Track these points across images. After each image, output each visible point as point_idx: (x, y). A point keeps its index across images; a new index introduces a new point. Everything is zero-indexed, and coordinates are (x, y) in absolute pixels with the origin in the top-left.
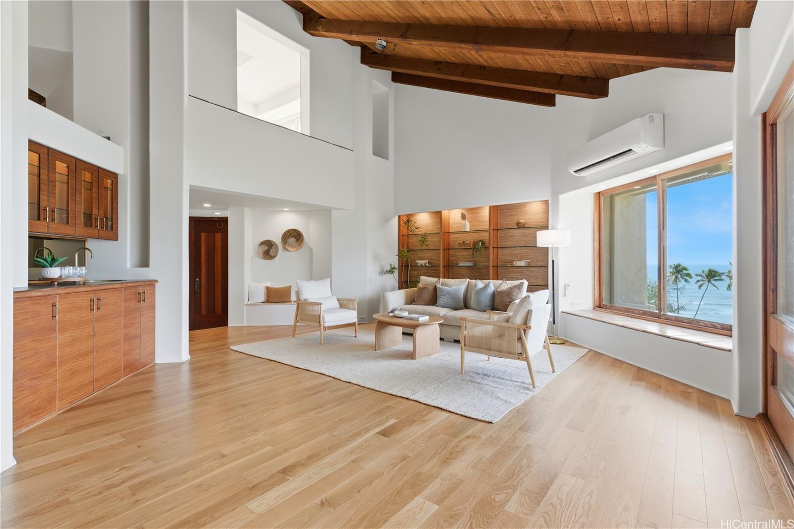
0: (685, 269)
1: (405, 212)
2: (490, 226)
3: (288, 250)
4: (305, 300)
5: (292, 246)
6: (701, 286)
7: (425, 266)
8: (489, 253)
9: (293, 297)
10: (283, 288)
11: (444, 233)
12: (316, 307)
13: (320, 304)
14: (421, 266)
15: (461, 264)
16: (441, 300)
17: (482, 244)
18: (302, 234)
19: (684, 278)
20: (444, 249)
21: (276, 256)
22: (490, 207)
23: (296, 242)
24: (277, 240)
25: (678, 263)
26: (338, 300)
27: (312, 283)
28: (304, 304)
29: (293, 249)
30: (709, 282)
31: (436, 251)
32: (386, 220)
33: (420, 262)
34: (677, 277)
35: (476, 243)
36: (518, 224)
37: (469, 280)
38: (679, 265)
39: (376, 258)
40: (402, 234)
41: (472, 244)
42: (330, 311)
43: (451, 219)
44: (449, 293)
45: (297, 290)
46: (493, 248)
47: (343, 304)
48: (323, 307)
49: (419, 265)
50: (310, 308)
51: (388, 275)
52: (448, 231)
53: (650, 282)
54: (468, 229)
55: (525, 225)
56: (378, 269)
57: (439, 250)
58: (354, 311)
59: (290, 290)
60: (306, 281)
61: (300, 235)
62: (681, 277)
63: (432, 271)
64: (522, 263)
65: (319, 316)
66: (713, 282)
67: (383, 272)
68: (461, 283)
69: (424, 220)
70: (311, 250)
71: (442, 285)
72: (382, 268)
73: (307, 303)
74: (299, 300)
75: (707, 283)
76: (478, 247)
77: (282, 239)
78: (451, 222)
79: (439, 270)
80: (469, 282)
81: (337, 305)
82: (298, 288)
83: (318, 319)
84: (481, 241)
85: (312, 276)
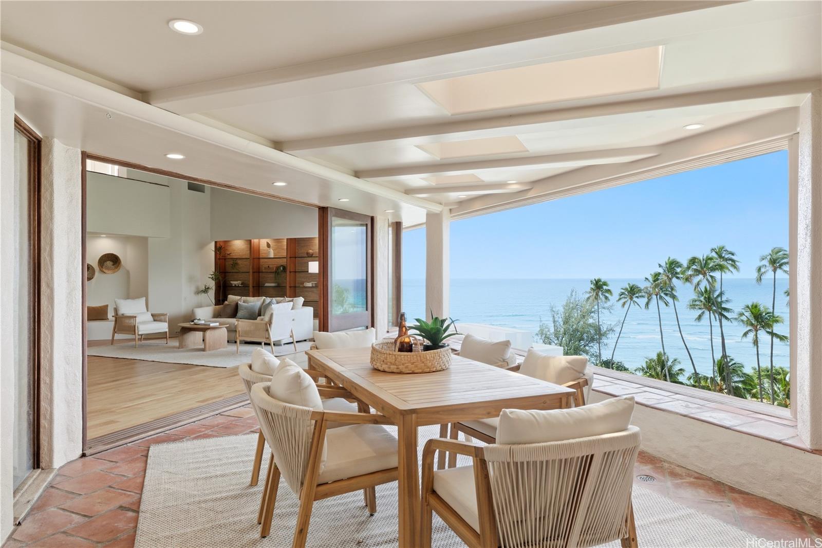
0: (605, 284)
1: (221, 239)
2: (287, 254)
3: (105, 272)
4: (123, 314)
5: (108, 269)
6: (624, 304)
7: (238, 286)
8: (287, 276)
9: (111, 314)
10: (100, 307)
11: (254, 258)
12: (132, 321)
13: (135, 317)
14: (235, 286)
15: (267, 285)
16: (240, 314)
17: (283, 268)
18: (120, 260)
19: (605, 295)
20: (254, 272)
21: (93, 278)
22: (287, 239)
23: (113, 265)
24: (95, 264)
25: (598, 278)
26: (152, 315)
27: (129, 302)
28: (122, 318)
29: (110, 272)
30: (631, 298)
31: (247, 274)
32: (202, 246)
33: (234, 283)
34: (597, 294)
35: (278, 268)
36: (308, 253)
37: (264, 297)
38: (599, 280)
39: (191, 279)
40: (218, 258)
41: (274, 269)
42: (144, 323)
43: (261, 246)
44: (246, 308)
45: (115, 307)
46: (290, 272)
47: (156, 318)
48: (138, 320)
49: (233, 285)
50: (127, 321)
51: (203, 294)
52: (258, 257)
53: (579, 301)
54: (272, 256)
55: (313, 255)
56: (193, 289)
57: (249, 272)
58: (166, 323)
59: (107, 309)
60: (123, 299)
61: (118, 260)
62: (602, 294)
63: (244, 291)
64: (309, 285)
65: (135, 326)
66: (635, 299)
67: (198, 292)
68: (258, 301)
69: (238, 246)
70: (128, 272)
71: (244, 302)
72: (197, 288)
73: (124, 317)
74: (117, 315)
75: (629, 300)
76: (280, 271)
77: (98, 263)
78: (261, 248)
79: (249, 290)
80: (264, 299)
81: (151, 319)
82: (116, 306)
83: (132, 329)
84: (282, 265)
85: (128, 296)
